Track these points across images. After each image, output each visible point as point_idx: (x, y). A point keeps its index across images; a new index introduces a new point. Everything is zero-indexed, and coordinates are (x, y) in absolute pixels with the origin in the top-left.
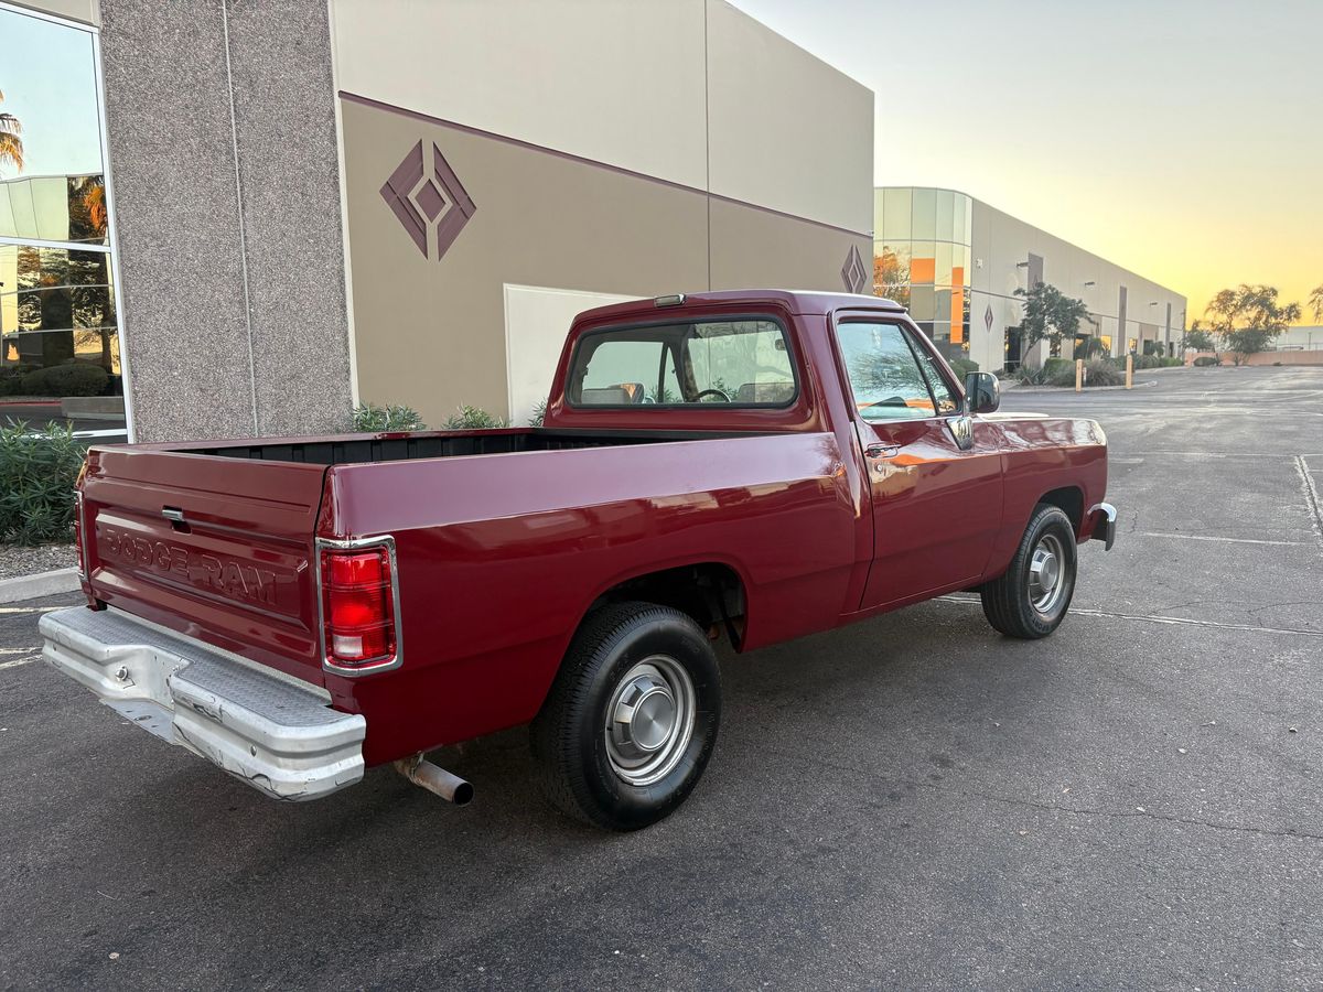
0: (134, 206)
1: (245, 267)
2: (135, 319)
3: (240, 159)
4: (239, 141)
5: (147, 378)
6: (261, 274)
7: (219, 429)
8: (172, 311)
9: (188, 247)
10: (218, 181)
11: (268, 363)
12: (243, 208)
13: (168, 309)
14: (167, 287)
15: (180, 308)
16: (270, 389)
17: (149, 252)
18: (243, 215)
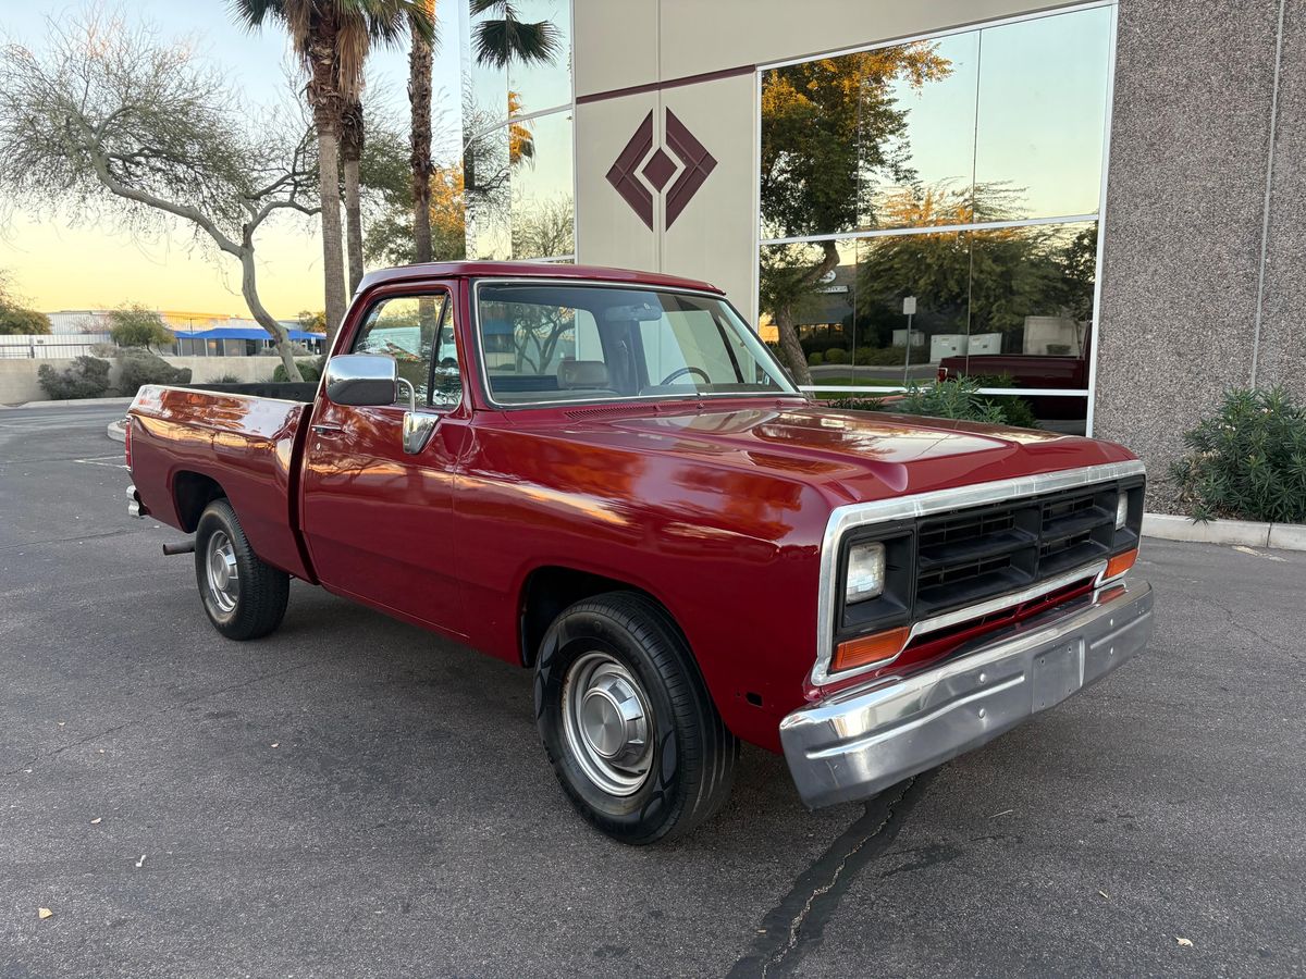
0: (1128, 168)
1: (1267, 210)
2: (1111, 282)
3: (1281, 80)
4: (1282, 58)
5: (1115, 341)
6: (1290, 215)
7: (1195, 398)
8: (1156, 270)
9: (1188, 199)
10: (1242, 116)
11: (1283, 324)
12: (1276, 138)
13: (1152, 269)
14: (1153, 247)
15: (1166, 267)
16: (1279, 354)
17: (1138, 212)
18: (1275, 146)
